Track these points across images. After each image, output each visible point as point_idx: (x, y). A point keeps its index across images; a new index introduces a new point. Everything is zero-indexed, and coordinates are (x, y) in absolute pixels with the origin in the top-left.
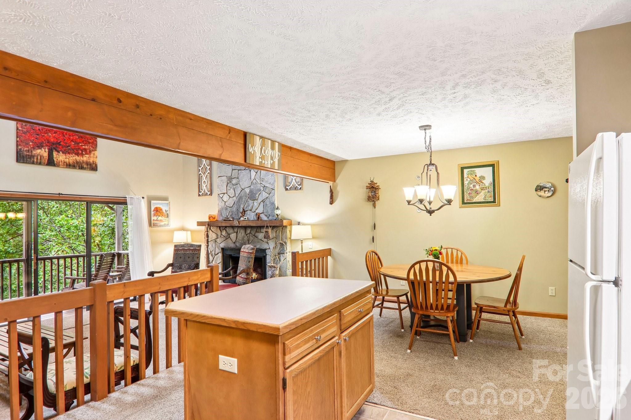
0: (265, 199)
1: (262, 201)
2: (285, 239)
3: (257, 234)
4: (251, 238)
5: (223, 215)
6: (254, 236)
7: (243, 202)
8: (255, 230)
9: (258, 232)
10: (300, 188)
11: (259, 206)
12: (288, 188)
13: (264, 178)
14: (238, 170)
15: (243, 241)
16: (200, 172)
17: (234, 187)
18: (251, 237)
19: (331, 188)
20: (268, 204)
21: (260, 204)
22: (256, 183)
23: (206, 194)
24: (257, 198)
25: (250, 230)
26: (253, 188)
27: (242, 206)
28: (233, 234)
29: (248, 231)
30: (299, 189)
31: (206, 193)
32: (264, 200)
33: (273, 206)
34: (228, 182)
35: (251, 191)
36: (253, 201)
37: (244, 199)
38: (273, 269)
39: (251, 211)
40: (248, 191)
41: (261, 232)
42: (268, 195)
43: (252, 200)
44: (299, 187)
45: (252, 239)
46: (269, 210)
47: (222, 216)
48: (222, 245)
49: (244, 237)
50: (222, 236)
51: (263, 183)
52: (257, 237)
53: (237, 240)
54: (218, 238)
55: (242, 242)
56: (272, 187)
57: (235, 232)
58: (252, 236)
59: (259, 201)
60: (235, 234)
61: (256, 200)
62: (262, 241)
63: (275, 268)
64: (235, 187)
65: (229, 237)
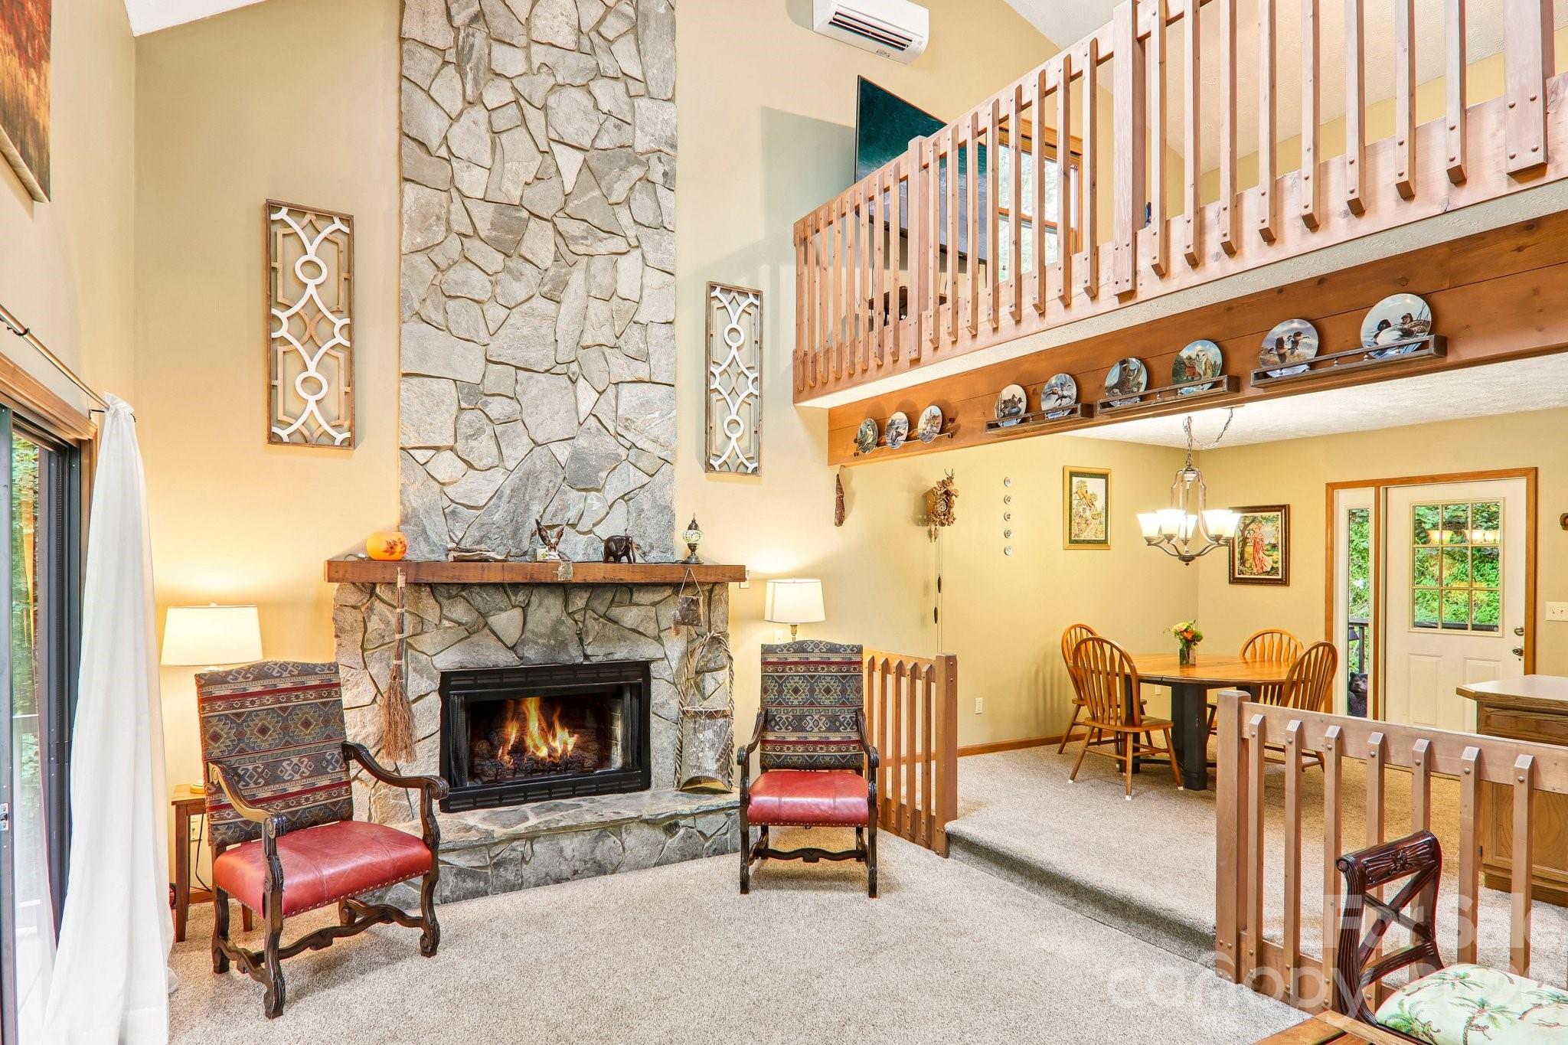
0: (637, 491)
1: (622, 497)
2: (722, 622)
3: (616, 612)
4: (594, 626)
5: (434, 537)
6: (605, 616)
7: (543, 493)
8: (609, 596)
9: (621, 604)
10: (755, 470)
11: (608, 513)
12: (716, 463)
13: (632, 417)
14: (517, 368)
15: (556, 640)
16: (282, 332)
17: (499, 429)
18: (590, 622)
19: (838, 480)
20: (646, 507)
21: (610, 507)
22: (599, 430)
23: (323, 442)
24: (602, 483)
25: (586, 595)
26: (586, 445)
27: (536, 508)
28: (504, 615)
29: (579, 601)
30: (750, 471)
31: (316, 435)
32: (632, 495)
33: (667, 518)
34: (464, 405)
35: (577, 456)
36: (584, 493)
37: (544, 482)
38: (721, 721)
39: (573, 531)
40: (563, 453)
41: (631, 604)
42: (646, 479)
43: (579, 490)
44: (751, 467)
45: (596, 627)
46: (650, 531)
47: (427, 539)
48: (449, 660)
49: (561, 622)
50: (446, 623)
51: (629, 435)
52: (615, 622)
53: (528, 634)
54: (422, 632)
55: (552, 642)
56: (662, 455)
57: (514, 607)
58: (594, 619)
59: (610, 495)
60: (517, 613)
61: (598, 490)
62: (641, 633)
63: (726, 716)
64: (503, 433)
65: (486, 624)
